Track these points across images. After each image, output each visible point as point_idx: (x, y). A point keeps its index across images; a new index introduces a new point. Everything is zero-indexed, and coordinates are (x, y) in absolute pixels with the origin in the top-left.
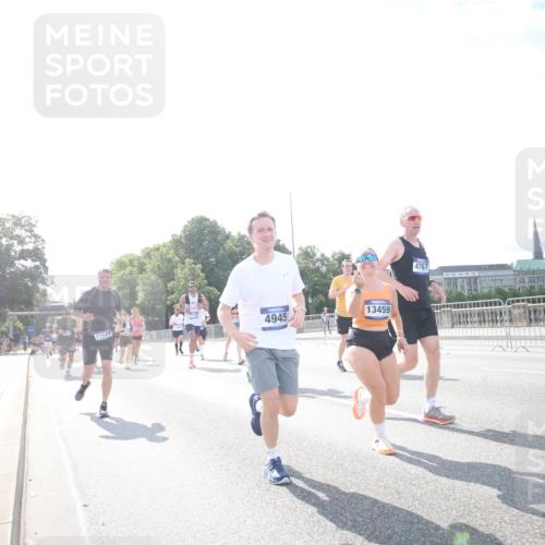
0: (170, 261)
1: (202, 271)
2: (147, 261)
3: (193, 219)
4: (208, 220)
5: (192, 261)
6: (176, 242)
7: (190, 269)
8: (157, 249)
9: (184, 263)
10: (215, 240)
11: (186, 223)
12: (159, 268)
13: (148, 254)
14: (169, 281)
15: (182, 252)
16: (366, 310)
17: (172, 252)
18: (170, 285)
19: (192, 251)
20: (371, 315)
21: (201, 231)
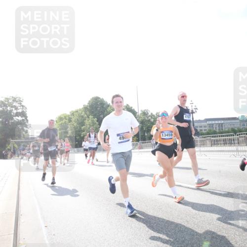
0: (82, 117)
1: (97, 121)
2: (72, 117)
3: (93, 98)
4: (100, 98)
5: (92, 117)
6: (85, 108)
7: (92, 121)
8: (77, 111)
9: (89, 118)
10: (103, 107)
11: (90, 100)
12: (78, 120)
13: (73, 114)
14: (82, 126)
15: (88, 113)
16: (162, 135)
17: (83, 113)
18: (82, 128)
19: (93, 112)
20: (164, 137)
21: (96, 103)
